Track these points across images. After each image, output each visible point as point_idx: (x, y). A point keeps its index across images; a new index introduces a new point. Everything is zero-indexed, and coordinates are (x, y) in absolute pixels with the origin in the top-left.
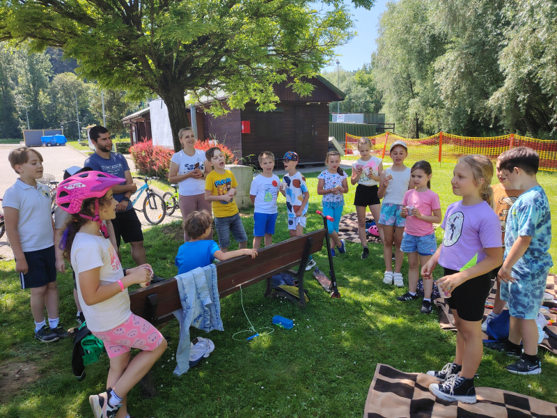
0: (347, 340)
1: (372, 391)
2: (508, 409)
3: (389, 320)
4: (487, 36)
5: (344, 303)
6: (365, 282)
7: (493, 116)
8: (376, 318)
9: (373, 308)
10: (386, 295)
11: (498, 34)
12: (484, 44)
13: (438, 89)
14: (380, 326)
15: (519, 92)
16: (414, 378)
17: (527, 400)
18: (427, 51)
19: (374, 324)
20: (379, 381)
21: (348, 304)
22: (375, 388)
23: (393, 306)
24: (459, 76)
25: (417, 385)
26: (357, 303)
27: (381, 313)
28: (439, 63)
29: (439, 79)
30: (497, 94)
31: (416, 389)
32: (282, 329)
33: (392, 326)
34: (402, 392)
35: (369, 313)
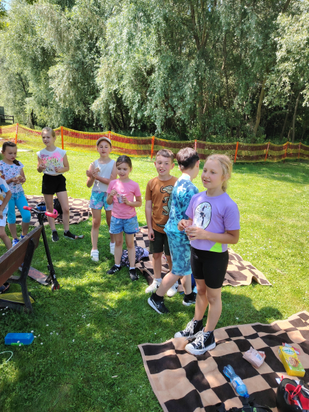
0: (95, 331)
1: (151, 376)
2: (235, 341)
3: (115, 296)
4: (84, 58)
5: (67, 293)
6: (72, 264)
7: (95, 118)
8: (103, 297)
9: (95, 289)
10: (95, 272)
11: (92, 59)
12: (83, 63)
13: (54, 93)
14: (112, 305)
15: (110, 103)
16: (171, 346)
17: (237, 329)
18: (40, 60)
19: (105, 304)
20: (148, 362)
21: (71, 292)
22: (152, 372)
23: (109, 282)
24: (69, 84)
25: (178, 352)
26: (79, 289)
27: (104, 291)
28: (52, 71)
29: (53, 84)
30: (97, 102)
31: (179, 355)
32: (22, 347)
33: (121, 301)
34: (172, 364)
35: (95, 295)
